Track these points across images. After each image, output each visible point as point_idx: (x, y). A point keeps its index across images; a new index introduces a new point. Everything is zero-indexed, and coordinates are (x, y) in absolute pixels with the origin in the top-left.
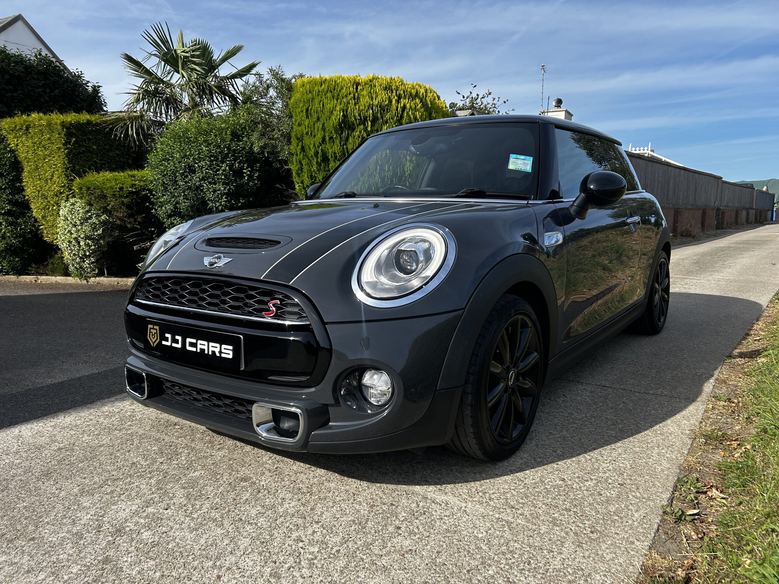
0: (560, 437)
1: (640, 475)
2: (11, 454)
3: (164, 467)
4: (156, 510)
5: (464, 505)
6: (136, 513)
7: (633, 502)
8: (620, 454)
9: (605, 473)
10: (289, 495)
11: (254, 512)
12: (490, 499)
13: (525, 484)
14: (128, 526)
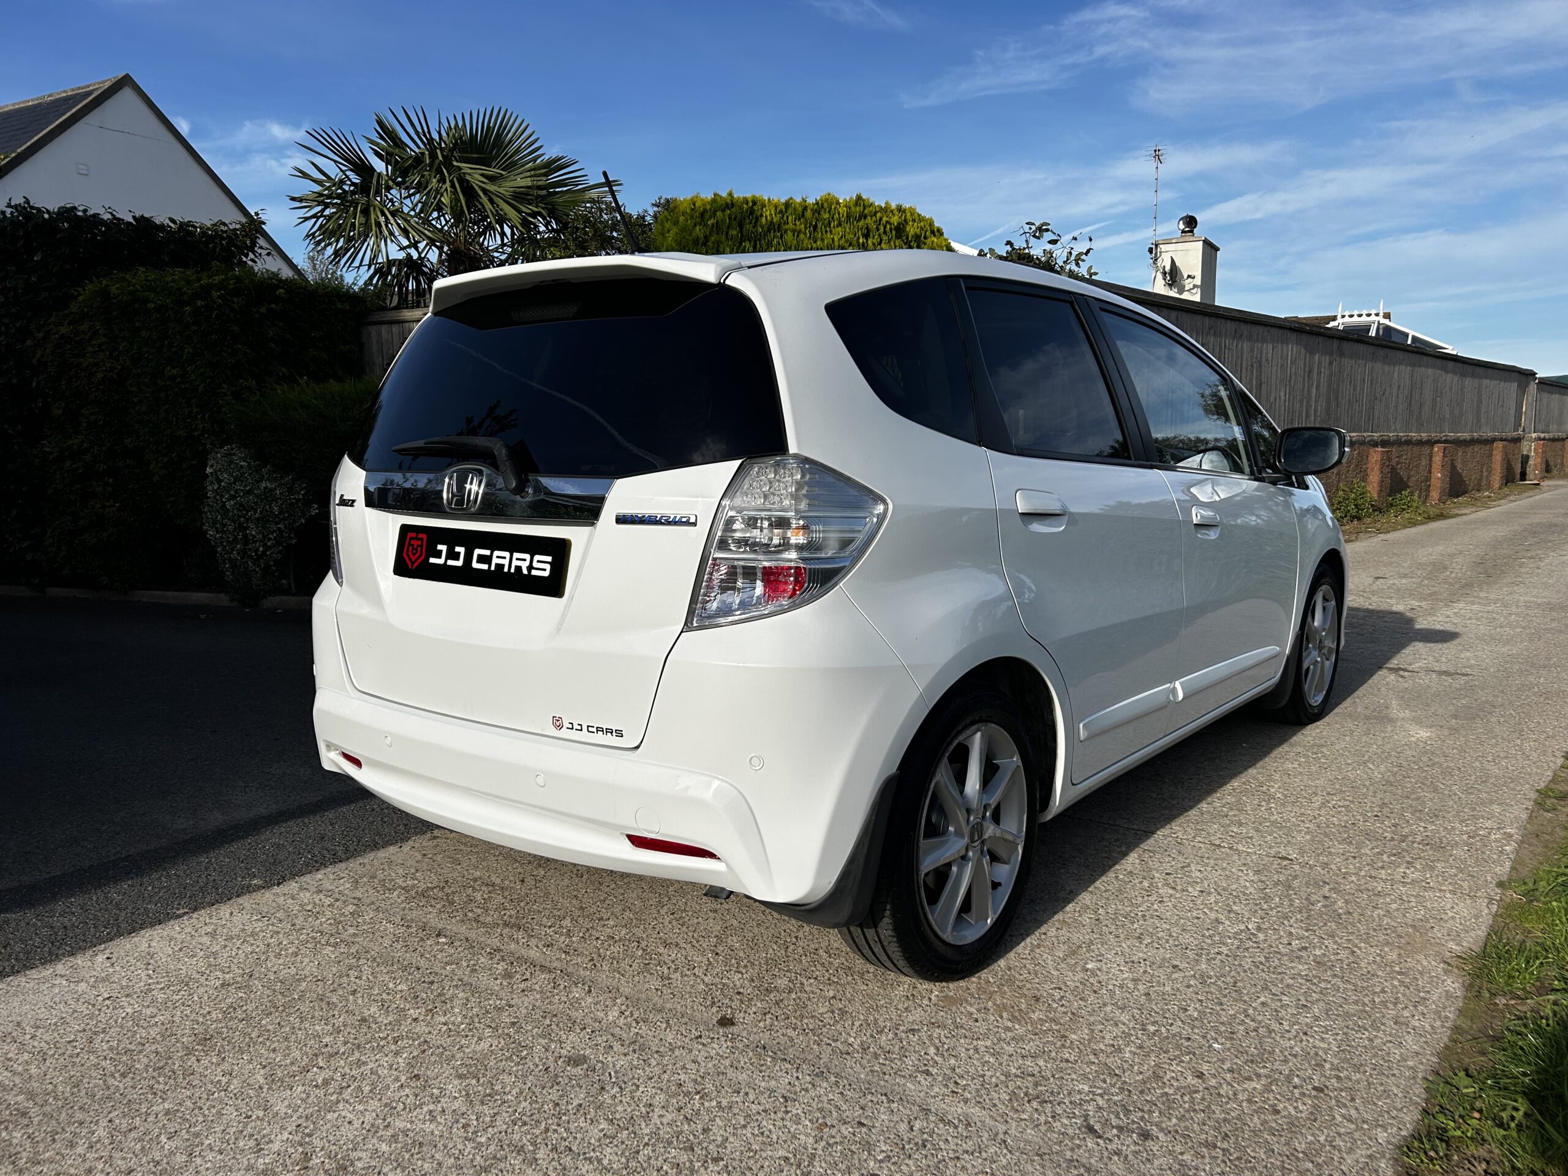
0: (1194, 976)
1: (1357, 1068)
2: (135, 996)
3: (421, 1028)
4: (409, 1126)
5: (1002, 1128)
6: (373, 1129)
7: (1342, 1130)
8: (1317, 1019)
9: (1286, 1061)
10: (660, 1098)
11: (594, 1133)
12: (1053, 1117)
13: (1125, 1082)
14: (360, 1159)
